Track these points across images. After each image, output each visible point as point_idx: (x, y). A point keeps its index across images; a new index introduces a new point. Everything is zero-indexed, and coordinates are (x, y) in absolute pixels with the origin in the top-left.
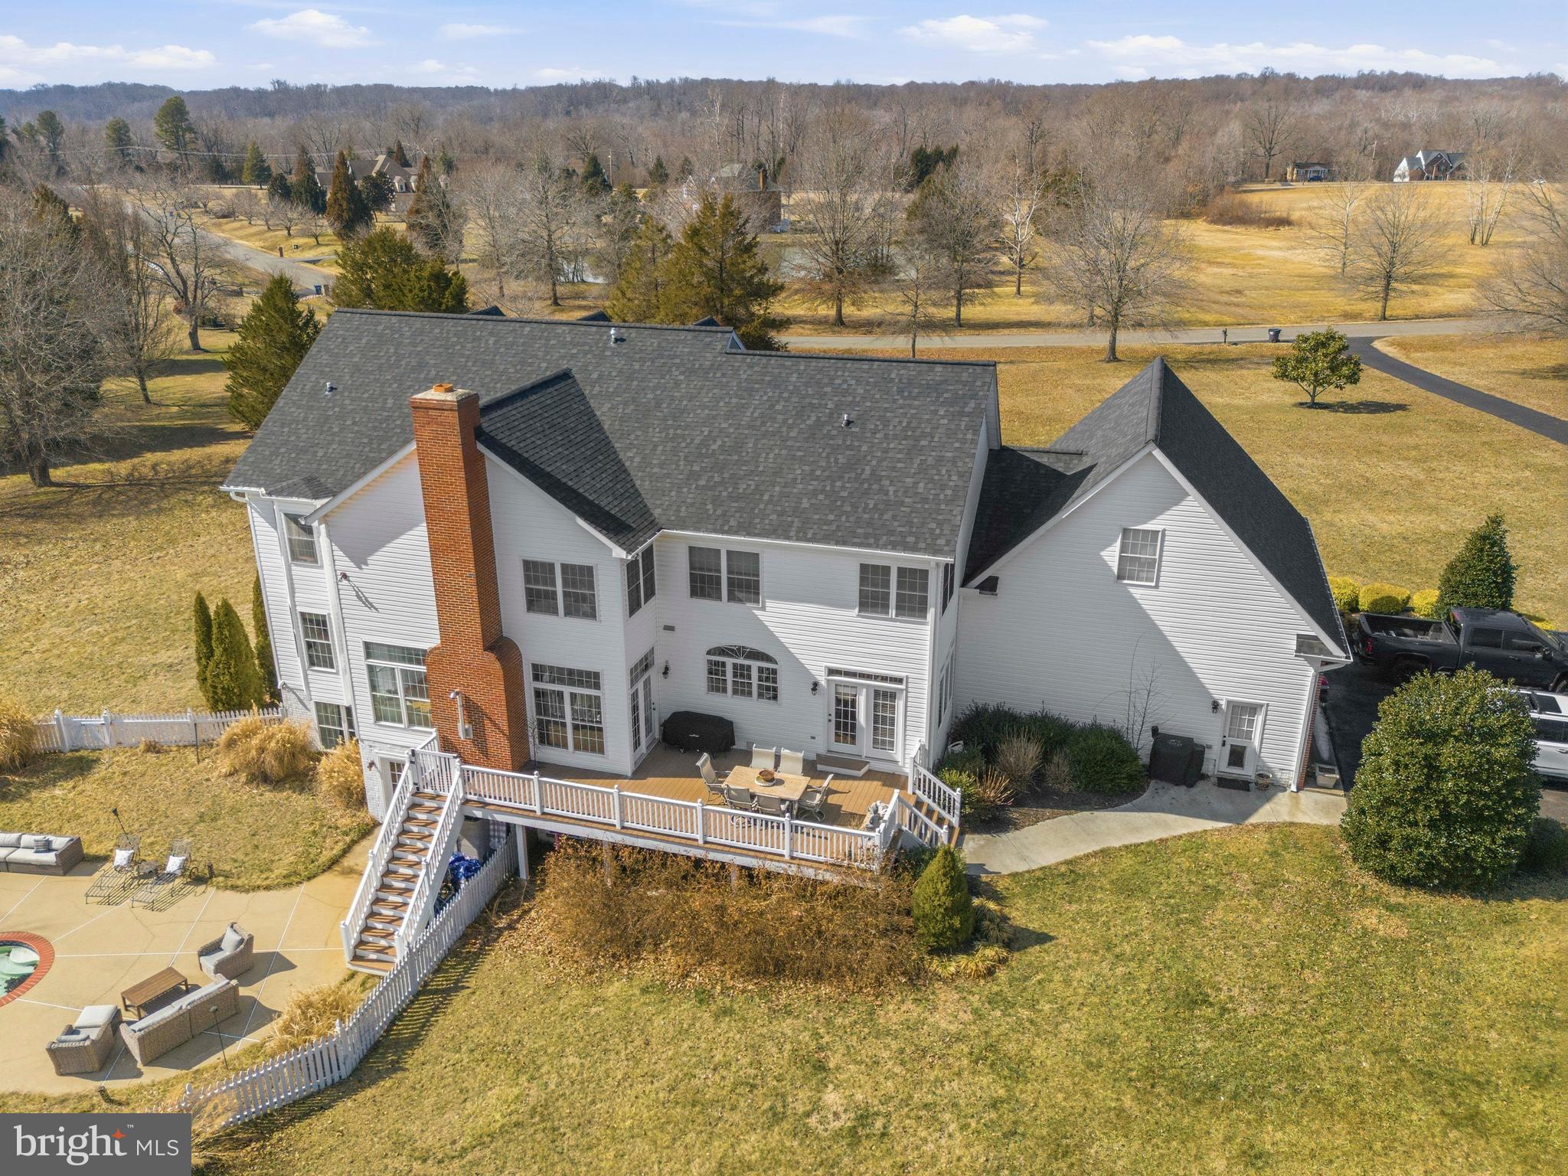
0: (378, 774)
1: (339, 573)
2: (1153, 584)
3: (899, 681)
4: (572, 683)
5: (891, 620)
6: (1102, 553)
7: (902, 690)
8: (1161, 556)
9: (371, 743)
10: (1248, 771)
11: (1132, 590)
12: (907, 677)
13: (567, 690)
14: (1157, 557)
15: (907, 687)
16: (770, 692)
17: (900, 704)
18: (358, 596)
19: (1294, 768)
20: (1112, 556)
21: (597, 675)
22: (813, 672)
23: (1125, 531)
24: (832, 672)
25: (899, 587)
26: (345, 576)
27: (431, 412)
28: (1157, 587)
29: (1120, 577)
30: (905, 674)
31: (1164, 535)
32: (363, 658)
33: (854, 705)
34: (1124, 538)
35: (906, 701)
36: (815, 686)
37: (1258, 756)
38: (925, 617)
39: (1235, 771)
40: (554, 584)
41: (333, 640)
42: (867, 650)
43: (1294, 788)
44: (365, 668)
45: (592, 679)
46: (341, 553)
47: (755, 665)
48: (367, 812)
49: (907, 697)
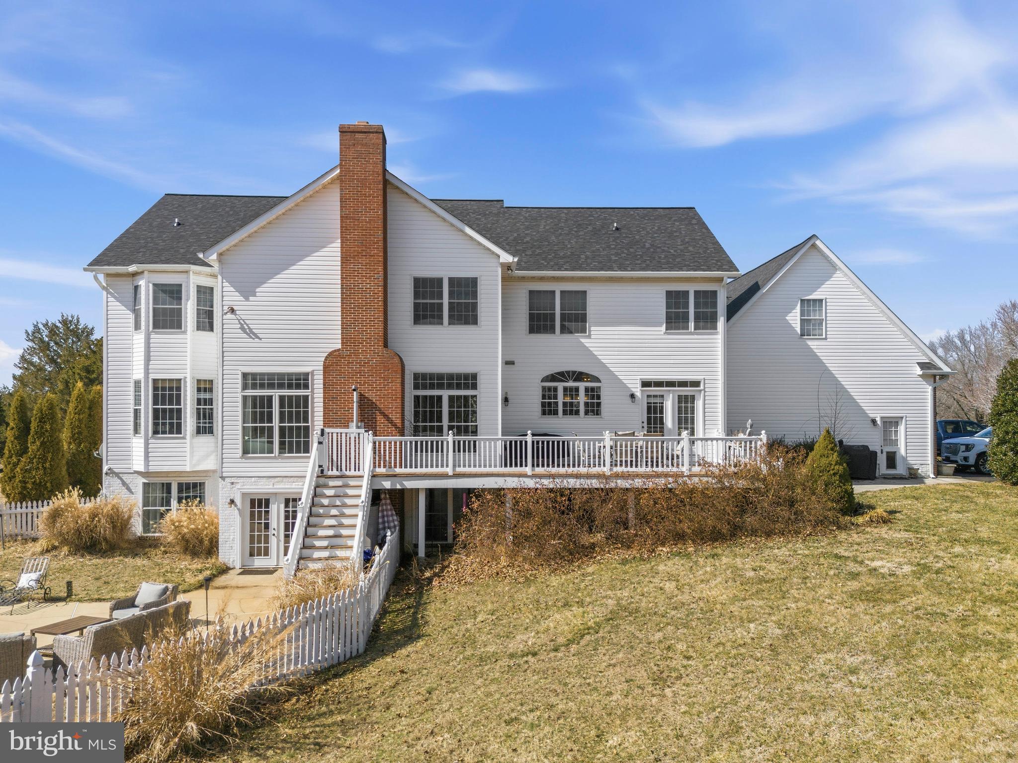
0: (237, 512)
1: (226, 308)
2: (824, 337)
3: (696, 384)
4: (450, 387)
5: (691, 333)
6: (787, 318)
7: (700, 391)
8: (826, 317)
9: (233, 480)
10: (900, 470)
11: (810, 343)
12: (704, 380)
13: (445, 394)
14: (824, 318)
15: (705, 388)
16: (594, 408)
17: (699, 404)
18: (242, 328)
19: (929, 462)
20: (794, 318)
21: (474, 376)
22: (629, 386)
23: (802, 301)
24: (646, 384)
25: (695, 308)
26: (232, 311)
27: (358, 136)
28: (826, 339)
29: (802, 335)
30: (702, 377)
31: (826, 302)
32: (240, 390)
33: (662, 412)
34: (802, 306)
35: (705, 400)
36: (633, 396)
37: (904, 459)
38: (715, 328)
39: (892, 472)
40: (440, 296)
41: (185, 404)
42: (672, 361)
43: (932, 476)
44: (240, 400)
45: (470, 380)
46: (232, 289)
47: (582, 386)
48: (217, 558)
49: (705, 396)
